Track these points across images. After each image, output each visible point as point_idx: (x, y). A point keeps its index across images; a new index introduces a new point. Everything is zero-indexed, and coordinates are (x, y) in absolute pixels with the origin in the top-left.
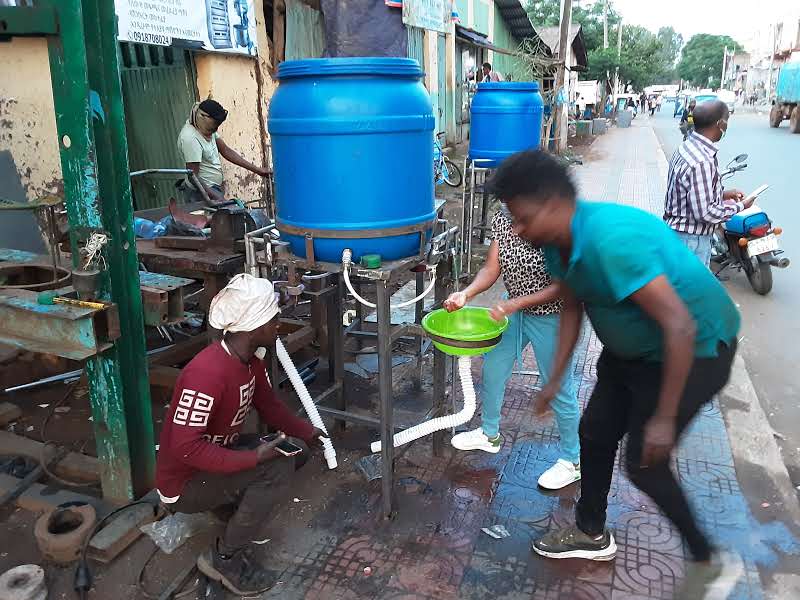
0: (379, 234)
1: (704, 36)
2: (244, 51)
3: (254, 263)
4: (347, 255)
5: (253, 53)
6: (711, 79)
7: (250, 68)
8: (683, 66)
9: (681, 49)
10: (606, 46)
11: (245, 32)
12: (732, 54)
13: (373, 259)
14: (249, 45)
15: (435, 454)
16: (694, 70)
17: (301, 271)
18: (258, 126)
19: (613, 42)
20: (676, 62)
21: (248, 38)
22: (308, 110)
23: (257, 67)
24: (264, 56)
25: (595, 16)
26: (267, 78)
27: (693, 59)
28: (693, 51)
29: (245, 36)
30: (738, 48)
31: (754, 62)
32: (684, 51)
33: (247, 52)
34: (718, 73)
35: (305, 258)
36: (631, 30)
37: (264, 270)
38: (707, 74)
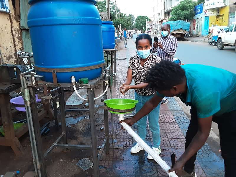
0: (86, 69)
1: (141, 16)
2: (5, 10)
4: (73, 79)
5: (8, 11)
6: (143, 28)
7: (7, 17)
8: (136, 25)
9: (135, 20)
10: (117, 18)
11: (4, 3)
12: (148, 21)
13: (85, 80)
14: (6, 8)
15: (106, 153)
16: (139, 26)
19: (119, 17)
20: (134, 24)
21: (6, 5)
23: (10, 17)
24: (12, 12)
25: (113, 10)
26: (14, 21)
27: (138, 23)
28: (138, 21)
29: (4, 5)
30: (149, 20)
31: (154, 23)
32: (136, 20)
33: (6, 11)
34: (145, 26)
35: (53, 82)
36: (122, 14)
37: (31, 90)
38: (142, 27)
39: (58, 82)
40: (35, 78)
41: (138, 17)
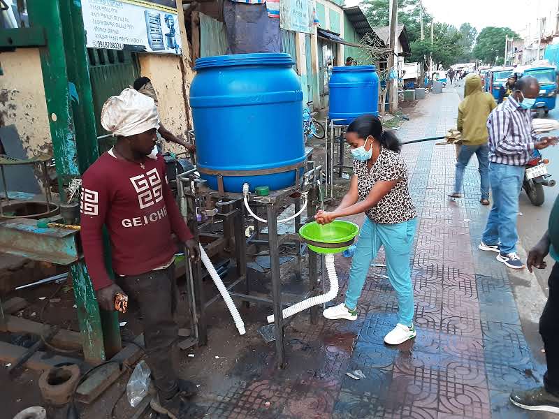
1: (491, 29)
2: (173, 51)
3: (183, 195)
4: (246, 187)
5: (179, 53)
6: (497, 58)
7: (176, 64)
8: (478, 49)
9: (475, 38)
10: (423, 37)
11: (173, 38)
12: (512, 40)
13: (263, 189)
14: (176, 47)
15: (312, 323)
16: (485, 52)
17: (215, 199)
18: (183, 102)
19: (428, 35)
20: (473, 47)
21: (175, 42)
22: (216, 90)
23: (181, 62)
24: (186, 54)
25: (414, 18)
26: (188, 70)
27: (485, 45)
28: (484, 40)
30: (516, 36)
31: (527, 45)
32: (478, 39)
33: (175, 52)
34: (502, 54)
35: (218, 190)
36: (440, 26)
37: (190, 200)
38: (494, 55)
39: (225, 191)
40: (195, 183)
41: (484, 30)
